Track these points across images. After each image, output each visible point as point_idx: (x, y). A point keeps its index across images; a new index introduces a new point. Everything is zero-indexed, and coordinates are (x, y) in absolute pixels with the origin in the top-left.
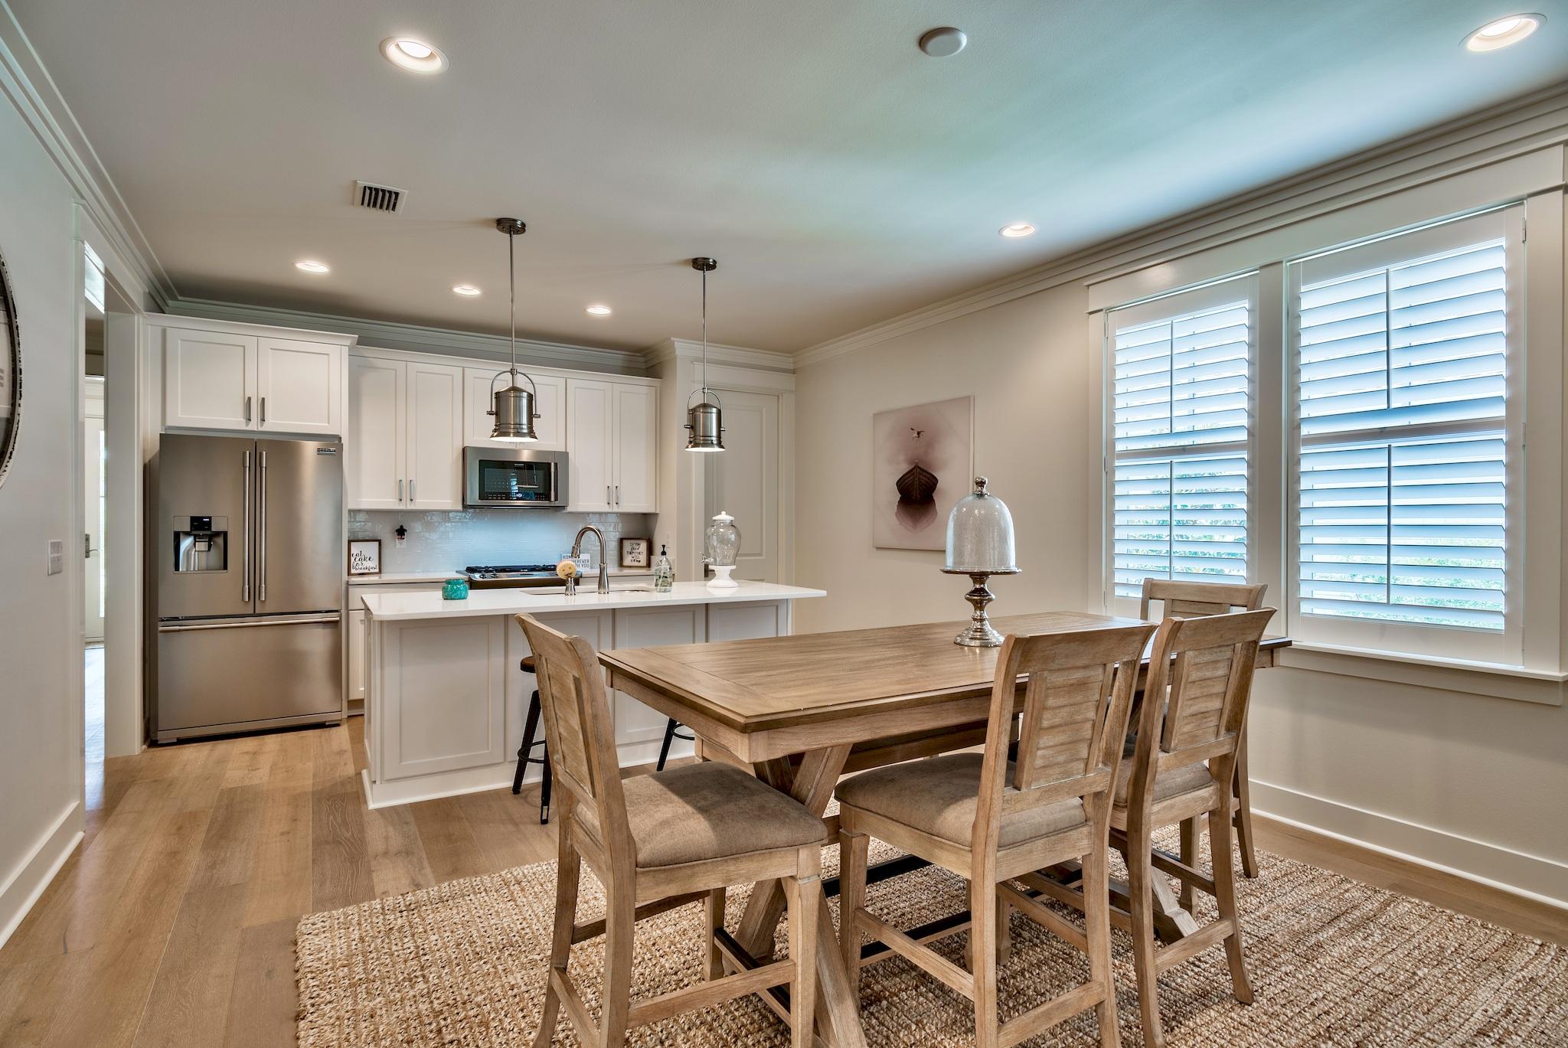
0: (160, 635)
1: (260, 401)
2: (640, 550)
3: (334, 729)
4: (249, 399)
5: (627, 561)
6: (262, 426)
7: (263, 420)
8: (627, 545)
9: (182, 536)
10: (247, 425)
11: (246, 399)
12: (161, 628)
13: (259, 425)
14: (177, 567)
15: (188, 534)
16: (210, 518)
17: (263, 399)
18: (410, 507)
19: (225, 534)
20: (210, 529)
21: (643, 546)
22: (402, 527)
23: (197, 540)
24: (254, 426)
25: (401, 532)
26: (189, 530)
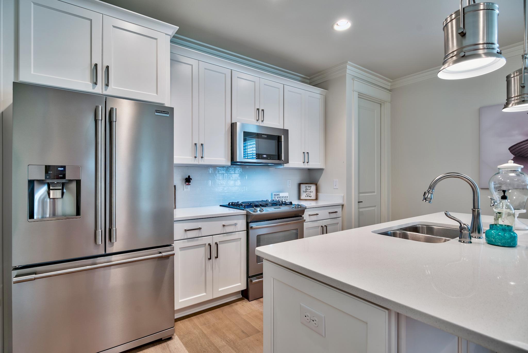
0: (14, 286)
1: (104, 69)
2: (311, 190)
3: (169, 342)
4: (96, 65)
5: (303, 196)
6: (106, 90)
7: (107, 85)
8: (303, 187)
9: (36, 184)
10: (94, 88)
11: (93, 66)
12: (15, 279)
13: (104, 89)
14: (31, 216)
15: (41, 182)
16: (64, 167)
17: (108, 67)
18: (201, 162)
19: (78, 182)
20: (64, 177)
21: (313, 188)
22: (189, 176)
23: (51, 188)
24: (98, 89)
25: (188, 180)
26: (44, 178)
